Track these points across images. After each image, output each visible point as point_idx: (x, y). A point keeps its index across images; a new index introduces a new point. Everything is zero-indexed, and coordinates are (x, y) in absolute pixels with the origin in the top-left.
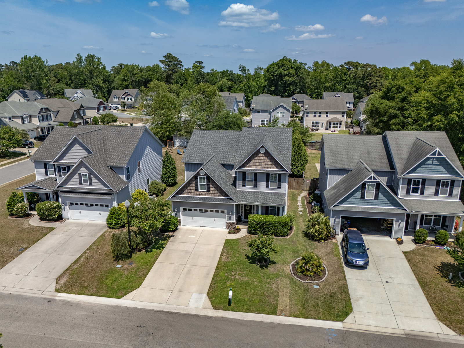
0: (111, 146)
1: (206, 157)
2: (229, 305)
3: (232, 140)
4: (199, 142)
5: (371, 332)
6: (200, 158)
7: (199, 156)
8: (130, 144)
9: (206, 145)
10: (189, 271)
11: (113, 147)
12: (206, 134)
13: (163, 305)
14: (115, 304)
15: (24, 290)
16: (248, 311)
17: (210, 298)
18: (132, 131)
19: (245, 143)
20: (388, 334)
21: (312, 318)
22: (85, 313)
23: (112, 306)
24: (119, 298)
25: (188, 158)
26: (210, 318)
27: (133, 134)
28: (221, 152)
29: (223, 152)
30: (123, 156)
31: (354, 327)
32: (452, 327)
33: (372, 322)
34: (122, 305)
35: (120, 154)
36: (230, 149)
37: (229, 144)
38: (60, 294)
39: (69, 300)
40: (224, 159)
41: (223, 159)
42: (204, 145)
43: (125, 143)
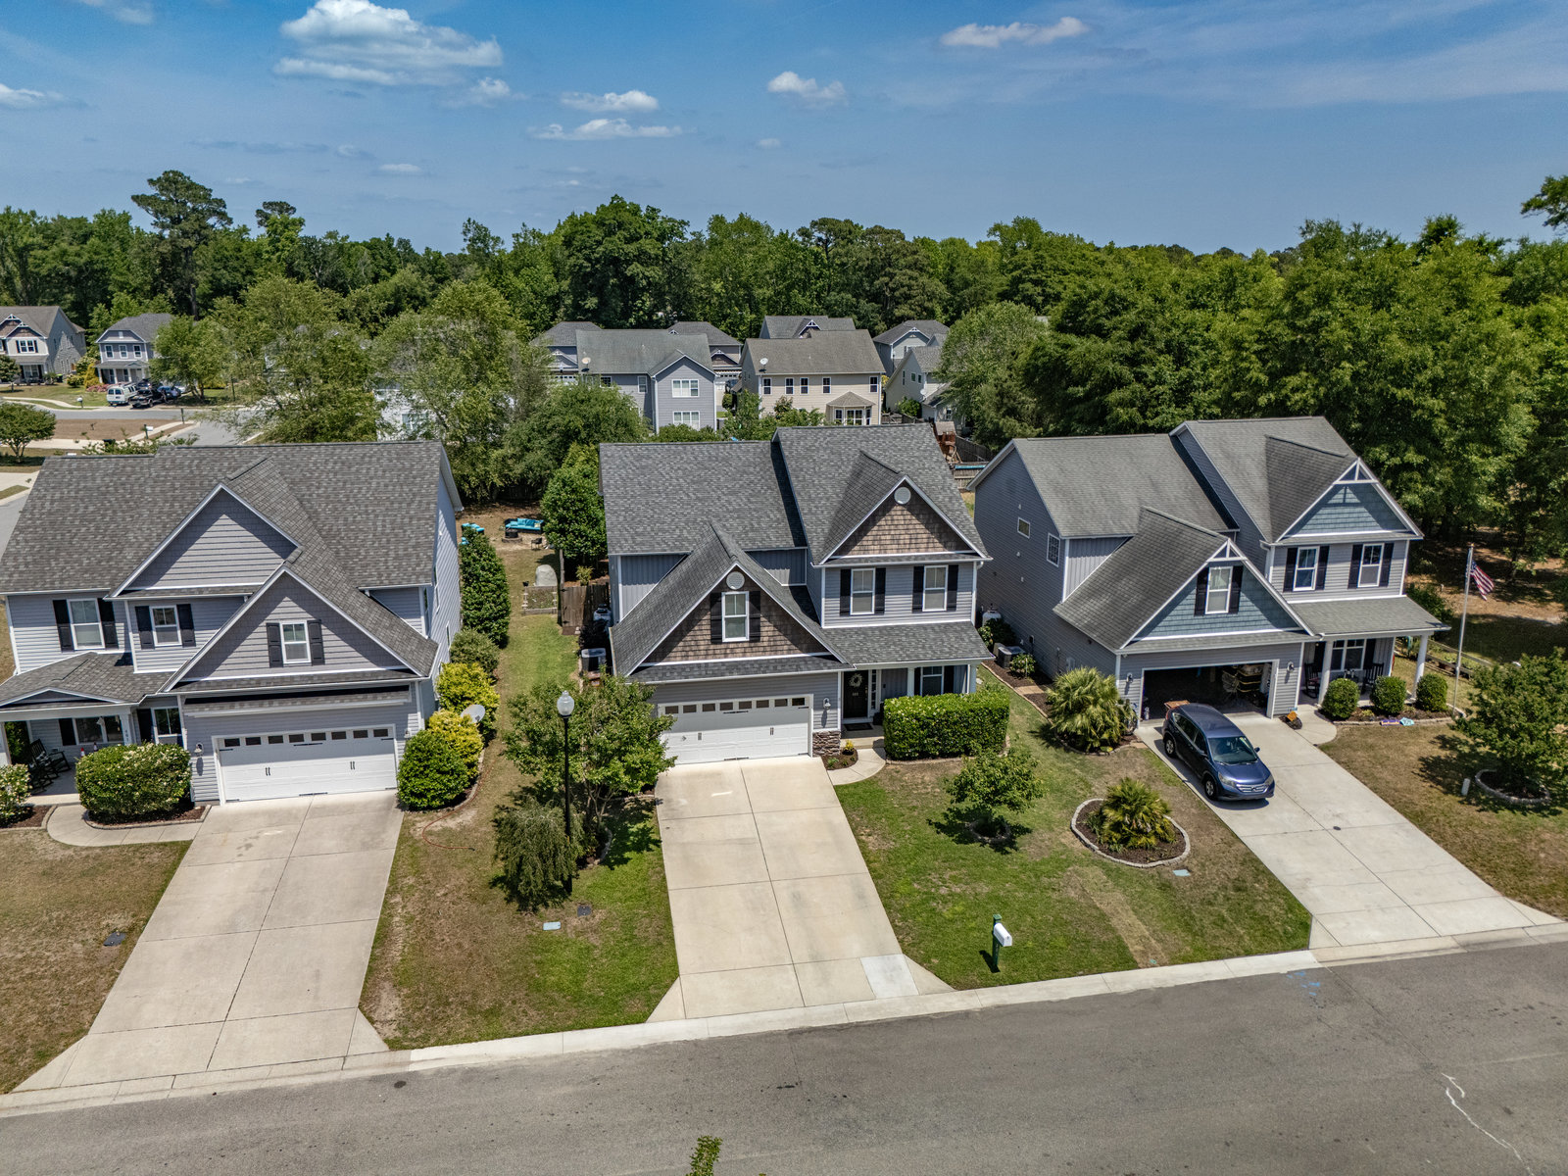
0: (337, 518)
1: (689, 532)
2: (991, 964)
3: (745, 472)
4: (639, 484)
5: (1389, 959)
6: (668, 535)
7: (664, 531)
8: (409, 505)
9: (667, 494)
10: (798, 899)
11: (346, 519)
12: (649, 457)
13: (798, 1012)
14: (642, 1043)
15: (265, 1071)
16: (1053, 973)
17: (923, 961)
18: (398, 459)
19: (807, 477)
20: (1426, 955)
21: (1231, 956)
22: (570, 1089)
23: (637, 1050)
24: (641, 1019)
25: (626, 540)
26: (966, 1015)
27: (404, 469)
28: (728, 511)
29: (735, 510)
30: (406, 549)
31: (1341, 954)
34: (670, 1039)
35: (388, 541)
36: (752, 499)
37: (741, 486)
38: (416, 1055)
39: (470, 1063)
40: (750, 534)
41: (746, 533)
42: (659, 492)
43: (388, 504)
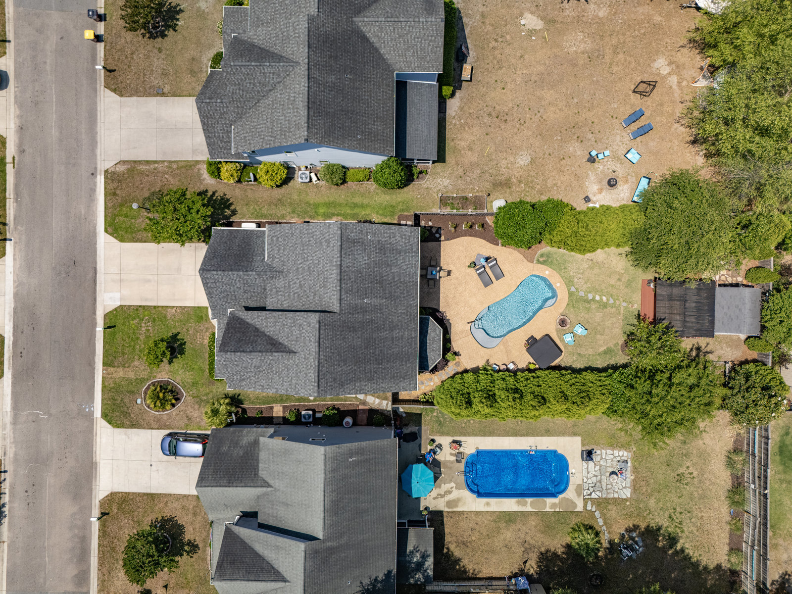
1: (277, 262)
2: (108, 327)
3: (315, 294)
4: (309, 241)
5: (94, 438)
6: (276, 252)
7: (279, 250)
9: (301, 254)
10: (149, 281)
12: (328, 247)
13: (103, 271)
14: (97, 231)
15: (103, 142)
16: (105, 343)
17: (116, 309)
20: (94, 449)
21: (102, 394)
22: (83, 212)
23: (95, 229)
24: (106, 231)
25: (274, 233)
26: (95, 313)
28: (289, 282)
29: (289, 286)
31: (99, 426)
32: (106, 499)
33: (104, 440)
34: (98, 238)
36: (296, 295)
37: (305, 291)
38: (103, 177)
39: (98, 190)
40: (274, 290)
41: (275, 288)
42: (303, 250)
